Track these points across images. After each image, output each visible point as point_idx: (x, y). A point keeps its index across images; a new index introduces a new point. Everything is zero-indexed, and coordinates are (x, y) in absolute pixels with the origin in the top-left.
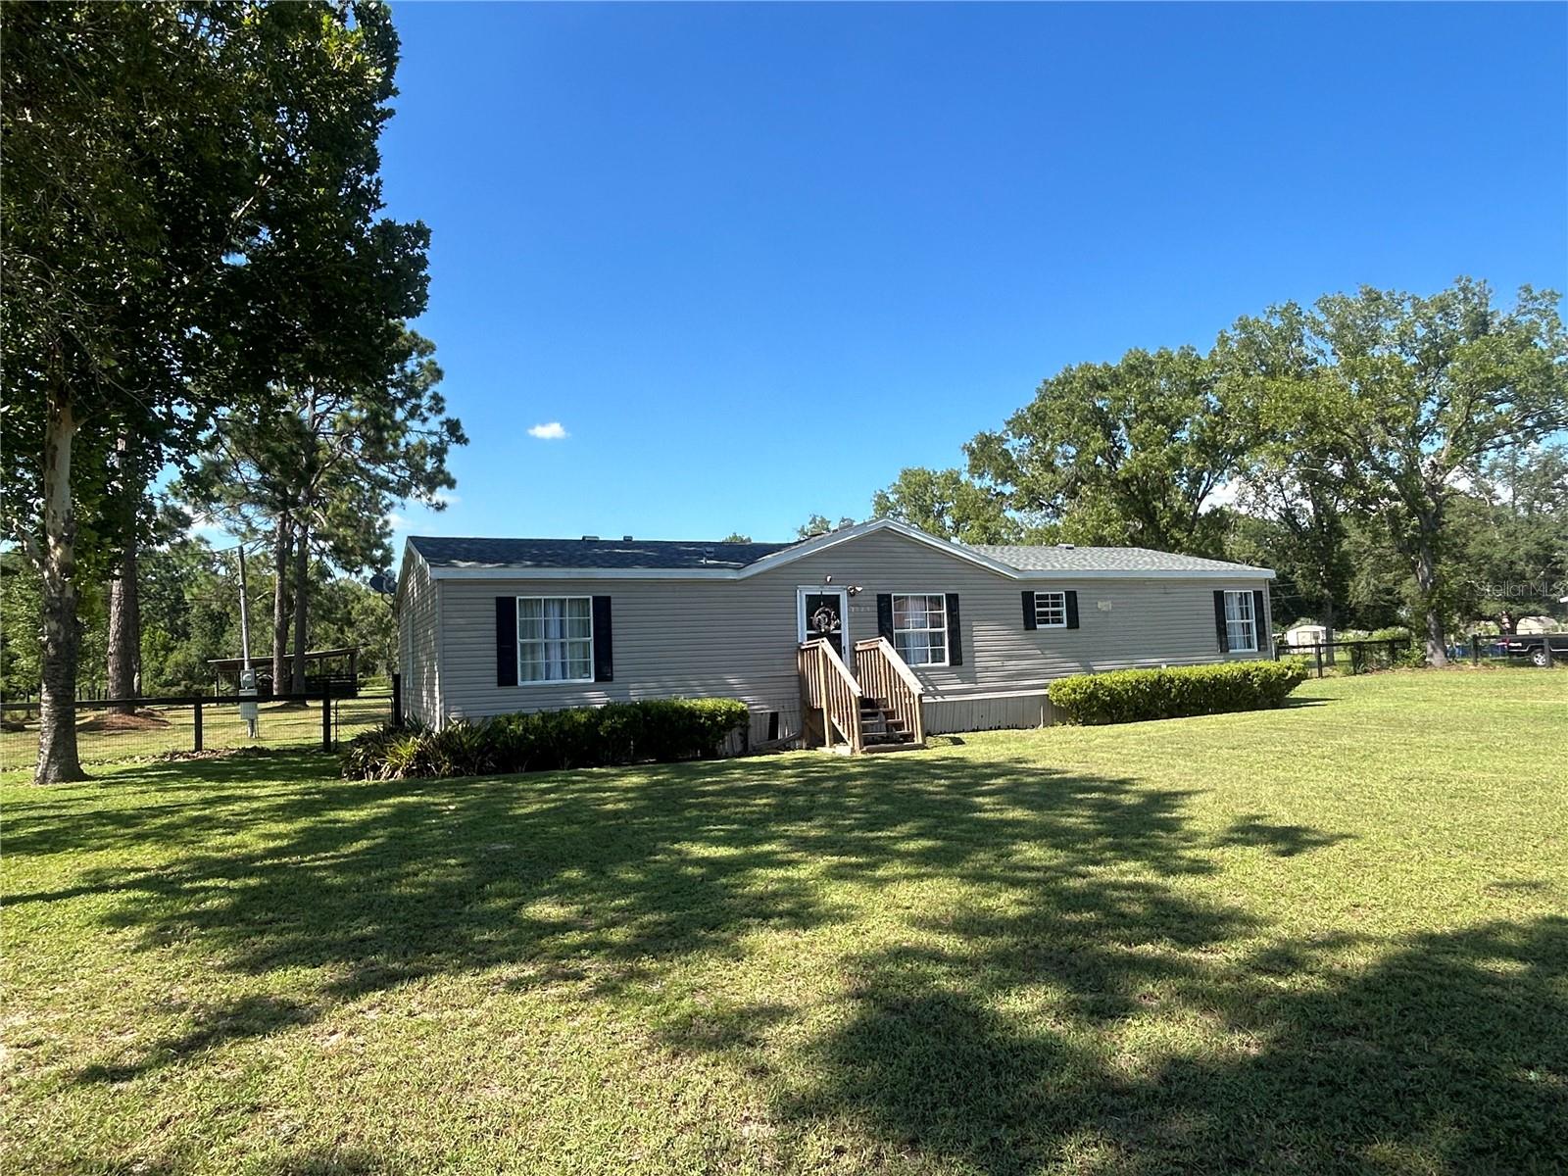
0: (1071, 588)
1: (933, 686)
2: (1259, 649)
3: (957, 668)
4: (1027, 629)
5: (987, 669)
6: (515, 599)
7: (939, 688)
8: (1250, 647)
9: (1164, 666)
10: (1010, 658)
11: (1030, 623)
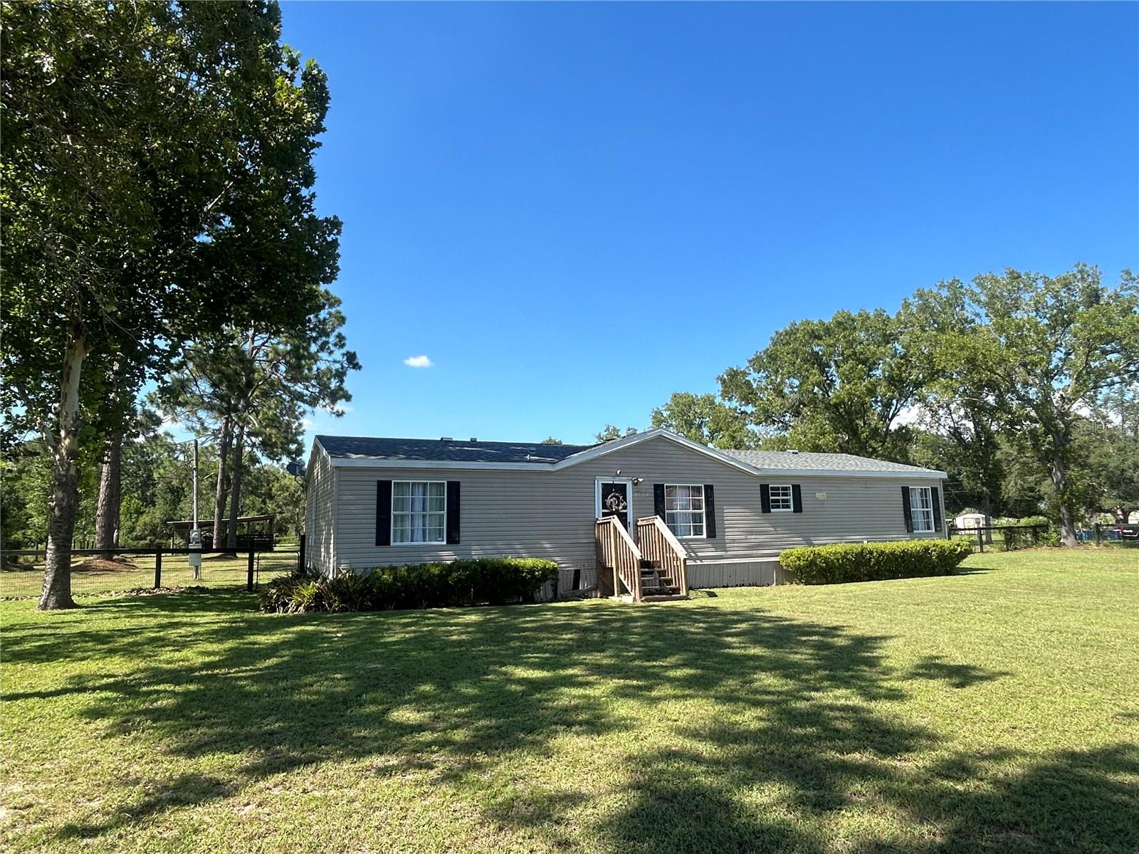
0: (796, 483)
1: (695, 553)
2: (936, 531)
3: (712, 540)
4: (764, 512)
5: (734, 541)
6: (391, 482)
7: (699, 554)
8: (929, 528)
9: (865, 542)
10: (751, 533)
11: (766, 508)
